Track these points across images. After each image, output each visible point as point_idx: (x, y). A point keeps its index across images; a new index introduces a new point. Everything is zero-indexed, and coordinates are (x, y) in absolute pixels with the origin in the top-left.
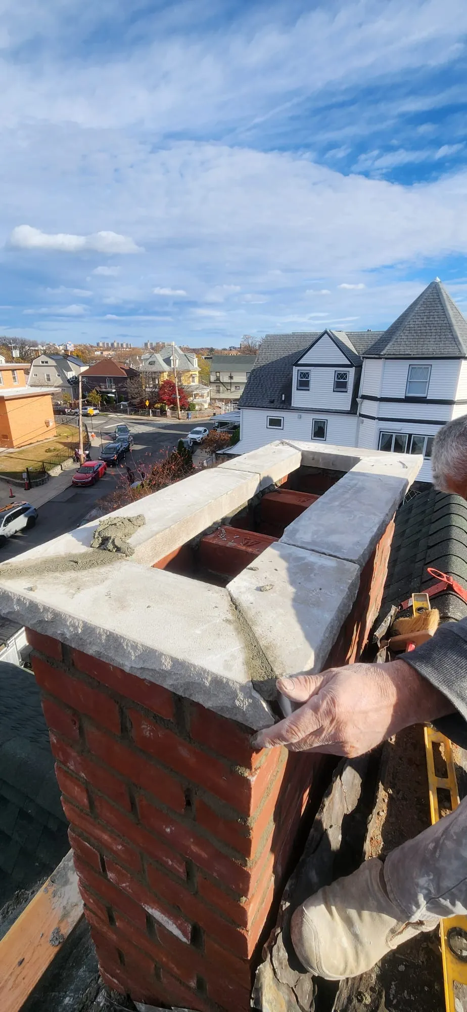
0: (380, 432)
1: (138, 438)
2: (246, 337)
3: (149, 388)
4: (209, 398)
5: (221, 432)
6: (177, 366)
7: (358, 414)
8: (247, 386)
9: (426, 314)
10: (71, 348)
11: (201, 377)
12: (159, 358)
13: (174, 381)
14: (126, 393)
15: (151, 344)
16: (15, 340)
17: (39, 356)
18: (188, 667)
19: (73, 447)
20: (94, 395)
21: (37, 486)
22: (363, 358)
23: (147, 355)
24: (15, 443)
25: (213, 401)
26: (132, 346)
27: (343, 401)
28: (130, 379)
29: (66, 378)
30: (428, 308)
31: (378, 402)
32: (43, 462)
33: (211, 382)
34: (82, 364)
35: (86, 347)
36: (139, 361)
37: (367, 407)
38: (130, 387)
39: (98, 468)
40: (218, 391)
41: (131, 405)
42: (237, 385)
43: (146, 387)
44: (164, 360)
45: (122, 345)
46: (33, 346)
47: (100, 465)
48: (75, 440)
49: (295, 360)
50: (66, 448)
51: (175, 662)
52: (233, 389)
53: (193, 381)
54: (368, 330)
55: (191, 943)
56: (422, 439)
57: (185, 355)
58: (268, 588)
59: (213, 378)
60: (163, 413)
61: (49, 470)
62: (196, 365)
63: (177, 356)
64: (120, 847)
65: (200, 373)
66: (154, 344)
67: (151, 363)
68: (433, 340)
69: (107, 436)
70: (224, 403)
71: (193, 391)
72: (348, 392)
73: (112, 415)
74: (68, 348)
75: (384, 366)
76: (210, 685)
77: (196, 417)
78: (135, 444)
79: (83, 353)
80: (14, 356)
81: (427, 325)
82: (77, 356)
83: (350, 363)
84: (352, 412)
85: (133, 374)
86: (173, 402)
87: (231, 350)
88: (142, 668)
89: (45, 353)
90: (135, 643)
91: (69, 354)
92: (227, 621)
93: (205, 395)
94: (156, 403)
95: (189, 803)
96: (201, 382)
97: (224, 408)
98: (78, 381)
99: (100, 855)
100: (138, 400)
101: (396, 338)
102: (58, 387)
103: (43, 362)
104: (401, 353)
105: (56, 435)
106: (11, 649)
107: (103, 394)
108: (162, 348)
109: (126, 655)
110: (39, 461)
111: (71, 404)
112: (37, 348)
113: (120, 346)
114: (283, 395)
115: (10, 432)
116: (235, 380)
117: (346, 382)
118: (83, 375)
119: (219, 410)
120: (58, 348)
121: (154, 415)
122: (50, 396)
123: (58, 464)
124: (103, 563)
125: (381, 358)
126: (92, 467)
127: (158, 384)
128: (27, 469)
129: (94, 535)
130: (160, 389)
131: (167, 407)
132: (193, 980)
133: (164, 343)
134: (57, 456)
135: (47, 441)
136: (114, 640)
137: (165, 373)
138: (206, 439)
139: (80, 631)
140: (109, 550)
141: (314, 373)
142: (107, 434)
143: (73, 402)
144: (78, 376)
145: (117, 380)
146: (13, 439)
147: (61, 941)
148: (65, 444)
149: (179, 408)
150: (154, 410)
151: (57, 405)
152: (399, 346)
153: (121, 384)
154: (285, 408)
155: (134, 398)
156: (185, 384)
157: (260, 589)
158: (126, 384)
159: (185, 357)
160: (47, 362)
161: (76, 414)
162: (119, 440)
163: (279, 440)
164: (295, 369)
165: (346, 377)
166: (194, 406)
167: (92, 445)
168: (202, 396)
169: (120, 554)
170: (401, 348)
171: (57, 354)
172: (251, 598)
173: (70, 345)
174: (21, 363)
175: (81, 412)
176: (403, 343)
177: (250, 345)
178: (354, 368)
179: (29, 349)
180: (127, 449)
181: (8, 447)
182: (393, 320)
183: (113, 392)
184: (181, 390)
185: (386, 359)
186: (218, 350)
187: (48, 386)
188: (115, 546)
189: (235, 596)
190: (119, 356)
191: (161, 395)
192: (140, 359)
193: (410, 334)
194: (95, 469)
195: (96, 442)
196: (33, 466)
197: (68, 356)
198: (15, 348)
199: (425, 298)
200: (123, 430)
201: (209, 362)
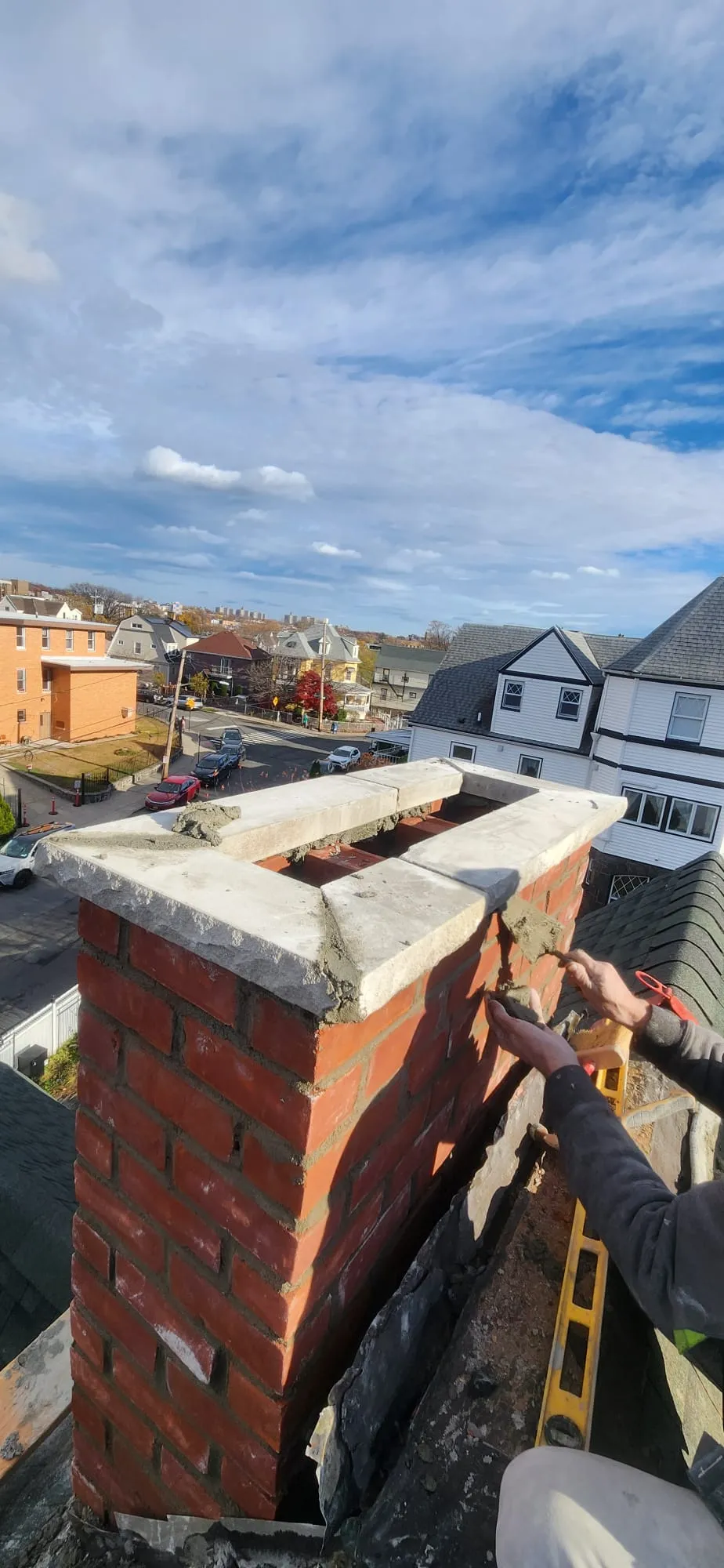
0: (623, 787)
1: (253, 751)
2: (436, 624)
3: (282, 680)
4: (368, 705)
5: (380, 757)
6: (327, 653)
7: (591, 755)
8: (427, 694)
9: (706, 621)
10: (178, 610)
11: (360, 674)
12: (303, 638)
13: (320, 674)
14: (247, 683)
15: (295, 618)
16: (100, 590)
17: (131, 616)
18: (259, 942)
19: (155, 752)
20: (199, 681)
21: (93, 802)
22: (607, 673)
23: (286, 633)
24: (73, 735)
25: (374, 711)
26: (266, 618)
27: (571, 733)
28: (256, 664)
29: (164, 651)
30: (711, 614)
31: (624, 741)
32: (108, 769)
33: (374, 683)
34: (188, 633)
35: (200, 613)
36: (273, 639)
37: (605, 747)
38: (255, 675)
39: (186, 788)
40: (384, 697)
41: (250, 701)
42: (413, 691)
43: (277, 678)
44: (309, 643)
45: (252, 614)
46: (125, 602)
47: (191, 784)
48: (161, 742)
49: (503, 664)
50: (145, 751)
51: (247, 937)
52: (406, 696)
53: (348, 678)
54: (620, 635)
55: (211, 1382)
56: (688, 806)
57: (342, 639)
58: (368, 894)
59: (378, 677)
60: (296, 719)
61: (115, 781)
62: (355, 655)
63: (329, 639)
64: (140, 1232)
65: (359, 666)
66: (299, 619)
67: (289, 645)
68: (715, 660)
69: (208, 742)
70: (389, 716)
71: (346, 693)
72: (579, 721)
73: (221, 713)
74: (174, 610)
75: (637, 690)
76: (279, 962)
77: (345, 731)
78: (247, 759)
79: (194, 619)
80: (96, 612)
81: (707, 638)
82: (185, 622)
83: (585, 679)
84: (582, 752)
85: (261, 657)
86: (313, 704)
87: (410, 640)
88: (210, 944)
89: (140, 613)
90: (206, 916)
91: (174, 619)
92: (312, 914)
93: (364, 699)
94: (288, 703)
95: (237, 1147)
96: (359, 680)
97: (388, 723)
98: (181, 658)
99: (111, 1249)
100: (261, 695)
101: (658, 650)
102: (150, 662)
103: (134, 625)
104: (664, 673)
105: (134, 731)
106: (6, 1049)
107: (213, 680)
108: (310, 625)
109: (195, 930)
110: (102, 766)
111: (164, 689)
112: (129, 605)
113: (249, 615)
114: (480, 714)
115: (69, 720)
116: (410, 684)
117: (578, 706)
118: (190, 650)
119: (380, 724)
120: (160, 608)
121: (284, 719)
122: (136, 675)
123: (128, 774)
124: (183, 847)
125: (633, 678)
126: (178, 784)
127: (295, 676)
128: (83, 775)
129: (178, 817)
130: (299, 682)
131: (303, 711)
132: (204, 1459)
133: (313, 619)
134: (130, 761)
135: (119, 738)
136: (185, 914)
137: (308, 661)
138: (355, 765)
139: (148, 902)
140: (193, 836)
141: (530, 687)
142: (209, 738)
143: (168, 687)
144: (182, 651)
145: (235, 663)
146: (72, 729)
147: (18, 1453)
148: (144, 746)
149: (321, 714)
150: (283, 712)
151: (144, 687)
152: (662, 662)
153: (242, 669)
154: (480, 732)
155: (257, 692)
156: (335, 680)
157: (359, 895)
158: (249, 670)
159: (341, 643)
160: (140, 626)
161: (169, 704)
162: (225, 750)
163: (438, 757)
164: (502, 678)
165: (578, 698)
166: (344, 714)
167: (184, 753)
168: (359, 701)
169: (204, 842)
170: (664, 666)
171: (157, 616)
172: (346, 901)
173: (178, 606)
174: (104, 622)
175: (176, 702)
176: (668, 659)
177: (441, 636)
178: (591, 687)
179: (117, 605)
180: (235, 765)
181: (62, 740)
182: (656, 624)
183: (227, 678)
184: (328, 689)
185: (641, 679)
186: (391, 638)
187: (135, 659)
188: (200, 832)
189: (328, 896)
190: (245, 629)
191: (298, 692)
192: (275, 637)
193: (680, 648)
194: (183, 788)
195: (190, 748)
196: (93, 772)
197: (172, 620)
198: (99, 601)
199: (707, 598)
200: (234, 736)
201: (376, 653)
